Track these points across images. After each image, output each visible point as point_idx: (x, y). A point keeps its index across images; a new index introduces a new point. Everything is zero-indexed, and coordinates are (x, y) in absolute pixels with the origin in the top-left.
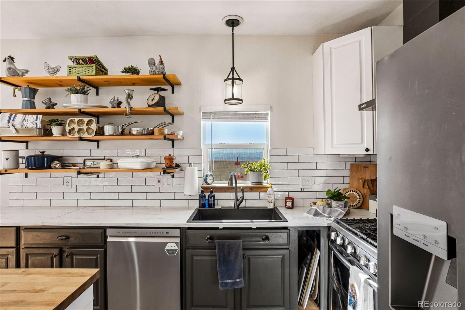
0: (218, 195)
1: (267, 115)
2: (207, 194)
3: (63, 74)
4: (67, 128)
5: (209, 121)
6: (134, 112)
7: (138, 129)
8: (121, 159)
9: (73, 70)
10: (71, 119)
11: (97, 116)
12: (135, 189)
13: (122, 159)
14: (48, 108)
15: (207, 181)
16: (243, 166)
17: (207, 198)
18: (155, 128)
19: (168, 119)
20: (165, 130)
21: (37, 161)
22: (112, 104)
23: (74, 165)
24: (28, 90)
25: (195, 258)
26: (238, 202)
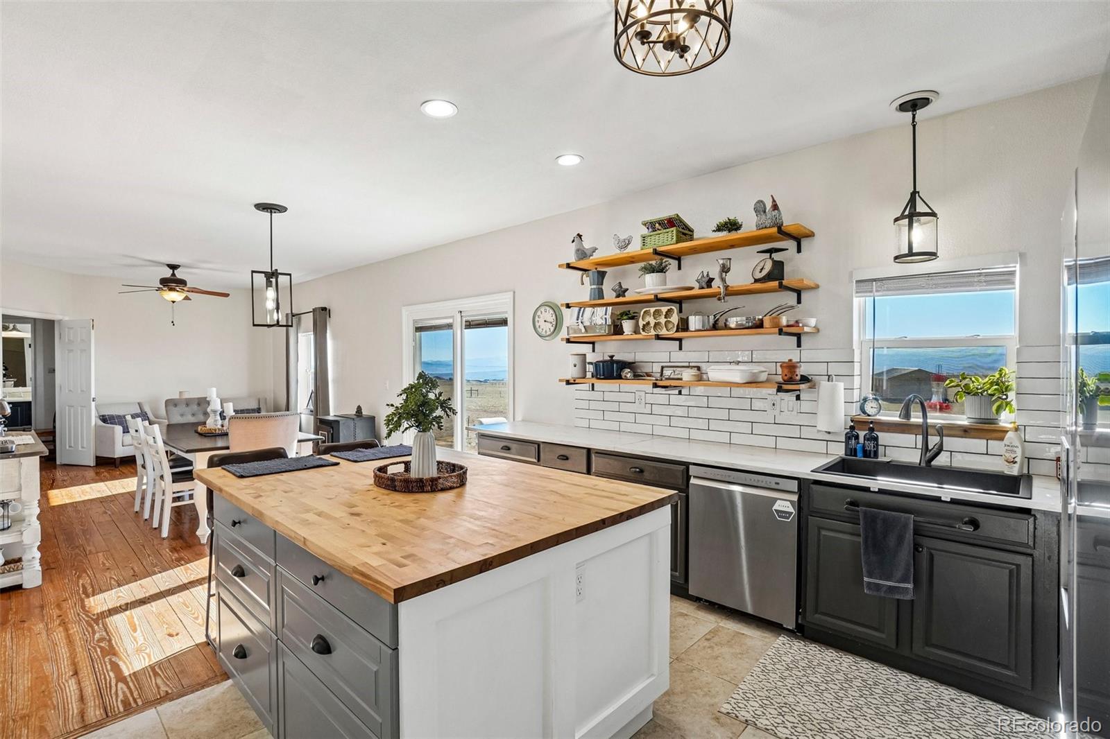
0: (884, 438)
1: (1012, 273)
2: (862, 434)
3: (635, 248)
4: (641, 323)
5: (871, 296)
6: (730, 292)
7: (739, 319)
8: (712, 367)
9: (648, 240)
10: (645, 309)
11: (679, 301)
12: (735, 415)
13: (714, 367)
14: (618, 296)
15: (866, 409)
16: (949, 384)
17: (861, 440)
18: (765, 316)
19: (791, 298)
20: (782, 319)
21: (605, 367)
22: (699, 282)
23: (648, 375)
24: (596, 274)
25: (823, 532)
26: (928, 454)
